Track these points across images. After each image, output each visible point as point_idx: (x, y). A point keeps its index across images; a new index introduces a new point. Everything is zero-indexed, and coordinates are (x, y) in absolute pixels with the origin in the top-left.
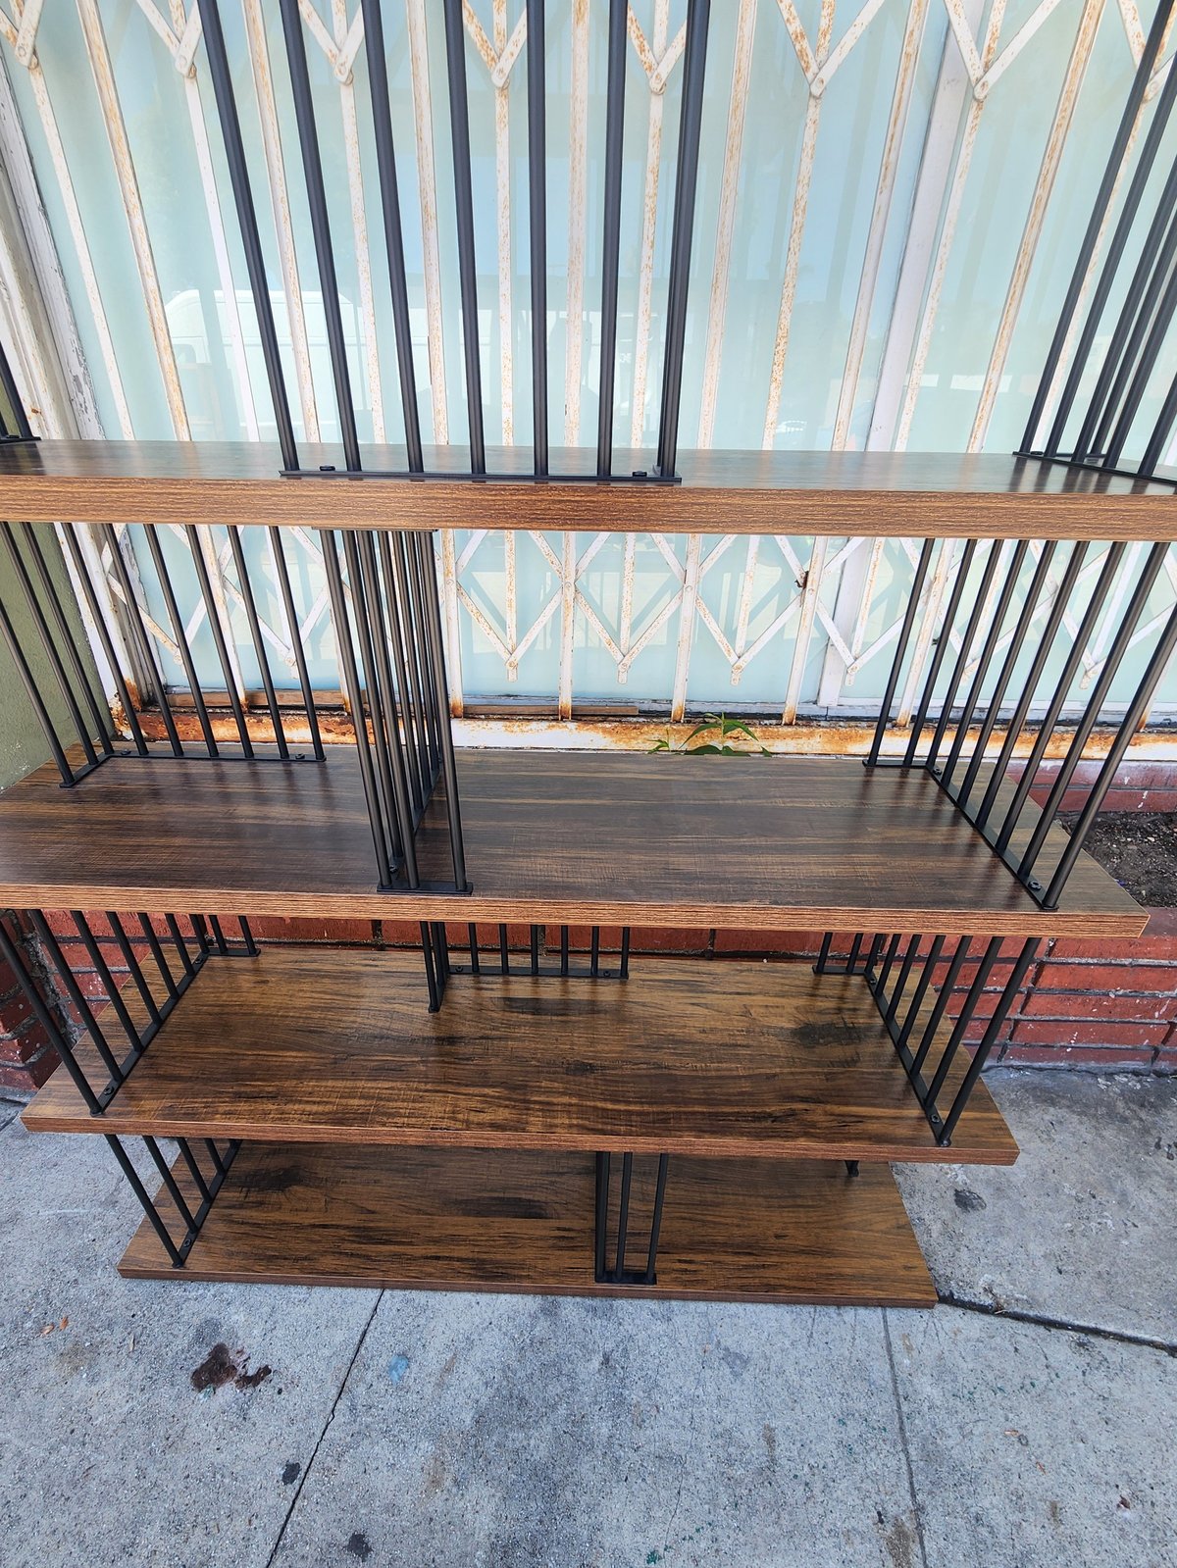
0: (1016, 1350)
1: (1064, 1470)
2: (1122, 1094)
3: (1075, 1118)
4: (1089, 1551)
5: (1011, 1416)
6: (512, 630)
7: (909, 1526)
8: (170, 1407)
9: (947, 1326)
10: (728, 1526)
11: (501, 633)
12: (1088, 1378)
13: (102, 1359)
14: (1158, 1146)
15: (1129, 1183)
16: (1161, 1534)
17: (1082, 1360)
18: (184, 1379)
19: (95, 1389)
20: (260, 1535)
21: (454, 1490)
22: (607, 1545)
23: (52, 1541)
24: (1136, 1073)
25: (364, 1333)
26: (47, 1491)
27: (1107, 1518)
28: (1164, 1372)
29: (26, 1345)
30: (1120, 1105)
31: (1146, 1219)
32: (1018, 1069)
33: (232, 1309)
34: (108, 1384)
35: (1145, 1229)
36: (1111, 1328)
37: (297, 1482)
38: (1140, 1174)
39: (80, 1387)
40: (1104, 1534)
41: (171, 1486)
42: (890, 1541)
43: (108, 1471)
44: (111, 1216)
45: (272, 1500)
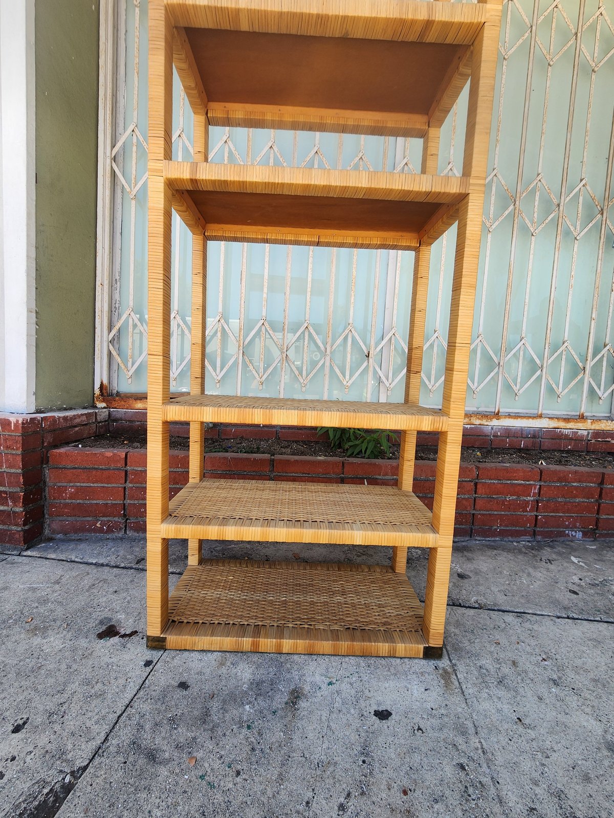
0: (490, 618)
1: (517, 651)
2: (524, 546)
3: (505, 553)
4: (532, 674)
5: (490, 636)
7: (450, 670)
8: (85, 645)
9: (459, 612)
10: (366, 673)
12: (523, 625)
13: (50, 631)
14: (541, 560)
15: (531, 570)
16: (561, 668)
17: (520, 620)
18: (93, 636)
19: (45, 641)
20: (132, 684)
21: (232, 666)
22: (308, 681)
23: (20, 690)
24: (528, 541)
26: (18, 674)
27: (537, 664)
28: (555, 622)
29: (10, 627)
30: (524, 550)
31: (539, 580)
32: (479, 540)
33: (118, 614)
34: (52, 639)
35: (538, 583)
36: (530, 611)
37: (151, 667)
38: (535, 568)
39: (37, 641)
40: (537, 669)
41: (85, 671)
42: (441, 675)
43: (52, 666)
44: (57, 587)
45: (138, 673)
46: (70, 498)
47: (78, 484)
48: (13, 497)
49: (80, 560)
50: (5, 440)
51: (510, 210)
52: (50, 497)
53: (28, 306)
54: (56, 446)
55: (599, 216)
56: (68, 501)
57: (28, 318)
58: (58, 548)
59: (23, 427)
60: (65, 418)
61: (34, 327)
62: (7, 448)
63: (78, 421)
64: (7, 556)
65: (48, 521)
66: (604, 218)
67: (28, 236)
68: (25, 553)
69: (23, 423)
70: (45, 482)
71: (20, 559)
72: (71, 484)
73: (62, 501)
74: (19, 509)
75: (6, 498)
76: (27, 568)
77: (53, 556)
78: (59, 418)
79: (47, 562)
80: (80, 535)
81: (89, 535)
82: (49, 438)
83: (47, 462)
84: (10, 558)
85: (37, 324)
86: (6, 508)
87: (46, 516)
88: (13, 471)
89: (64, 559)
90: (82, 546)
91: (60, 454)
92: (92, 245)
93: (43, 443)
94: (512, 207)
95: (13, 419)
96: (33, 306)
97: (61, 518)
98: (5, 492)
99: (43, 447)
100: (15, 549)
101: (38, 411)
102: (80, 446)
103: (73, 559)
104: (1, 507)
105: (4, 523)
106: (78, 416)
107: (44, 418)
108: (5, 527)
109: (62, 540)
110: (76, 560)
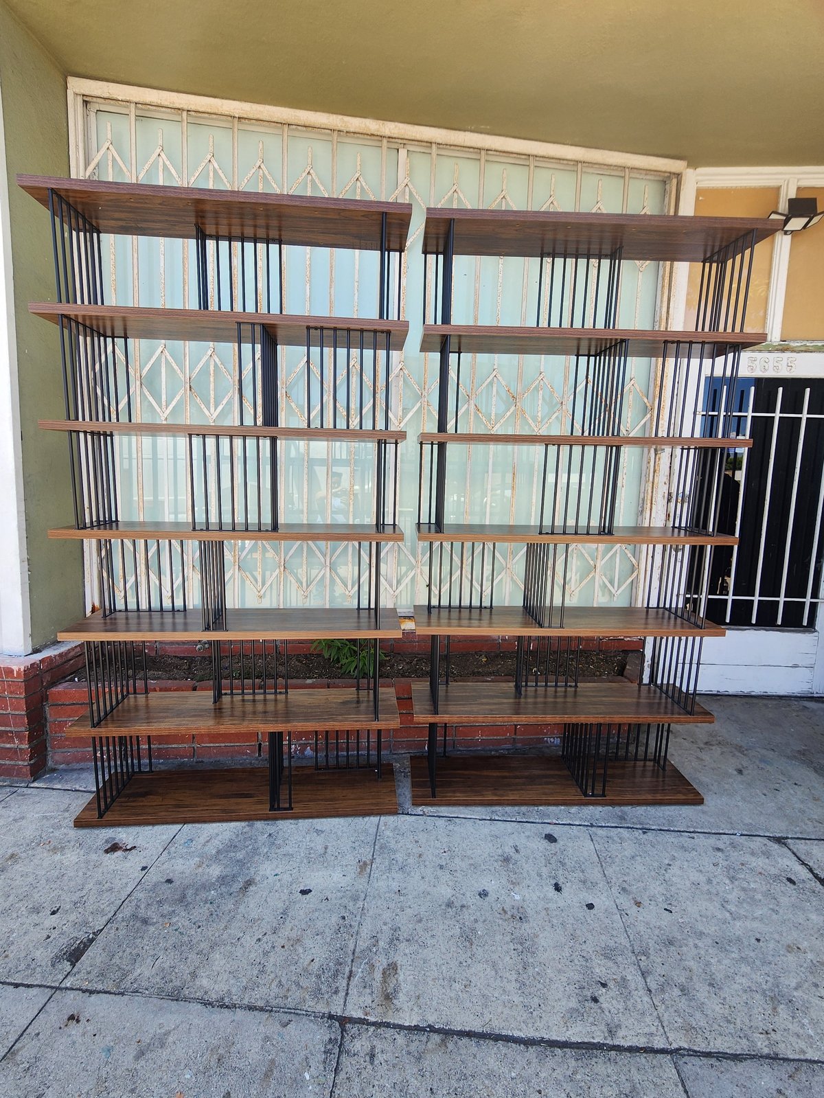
6: (260, 583)
7: (369, 862)
8: (96, 858)
10: (305, 867)
11: (254, 582)
18: (100, 853)
19: (64, 857)
21: (206, 867)
22: (260, 874)
25: (175, 836)
29: (33, 849)
33: (120, 834)
34: (69, 855)
37: (147, 870)
39: (57, 857)
42: (361, 865)
44: (67, 814)
45: (136, 875)
48: (19, 735)
49: (84, 789)
50: (9, 686)
51: (511, 412)
52: (51, 732)
53: (20, 557)
54: (53, 684)
57: (22, 567)
58: (63, 778)
59: (24, 674)
60: (61, 655)
61: (27, 574)
62: (11, 693)
63: (72, 654)
64: (16, 789)
65: (50, 754)
68: (32, 785)
69: (25, 671)
70: (46, 719)
71: (29, 791)
72: (71, 719)
73: (63, 735)
74: (25, 746)
75: (12, 737)
76: (37, 799)
77: (59, 786)
78: (55, 656)
79: (54, 792)
80: (82, 765)
81: (89, 764)
82: (47, 678)
83: (47, 700)
84: (20, 790)
85: (29, 571)
86: (12, 745)
87: (49, 749)
88: (17, 713)
89: (70, 788)
90: (85, 775)
91: (58, 692)
93: (42, 682)
94: (513, 408)
95: (15, 668)
96: (26, 556)
97: (63, 750)
98: (12, 732)
99: (43, 686)
100: (23, 781)
101: (35, 651)
102: (76, 679)
103: (77, 789)
104: (8, 746)
105: (11, 759)
106: (73, 649)
107: (42, 661)
108: (12, 763)
109: (65, 771)
110: (80, 789)
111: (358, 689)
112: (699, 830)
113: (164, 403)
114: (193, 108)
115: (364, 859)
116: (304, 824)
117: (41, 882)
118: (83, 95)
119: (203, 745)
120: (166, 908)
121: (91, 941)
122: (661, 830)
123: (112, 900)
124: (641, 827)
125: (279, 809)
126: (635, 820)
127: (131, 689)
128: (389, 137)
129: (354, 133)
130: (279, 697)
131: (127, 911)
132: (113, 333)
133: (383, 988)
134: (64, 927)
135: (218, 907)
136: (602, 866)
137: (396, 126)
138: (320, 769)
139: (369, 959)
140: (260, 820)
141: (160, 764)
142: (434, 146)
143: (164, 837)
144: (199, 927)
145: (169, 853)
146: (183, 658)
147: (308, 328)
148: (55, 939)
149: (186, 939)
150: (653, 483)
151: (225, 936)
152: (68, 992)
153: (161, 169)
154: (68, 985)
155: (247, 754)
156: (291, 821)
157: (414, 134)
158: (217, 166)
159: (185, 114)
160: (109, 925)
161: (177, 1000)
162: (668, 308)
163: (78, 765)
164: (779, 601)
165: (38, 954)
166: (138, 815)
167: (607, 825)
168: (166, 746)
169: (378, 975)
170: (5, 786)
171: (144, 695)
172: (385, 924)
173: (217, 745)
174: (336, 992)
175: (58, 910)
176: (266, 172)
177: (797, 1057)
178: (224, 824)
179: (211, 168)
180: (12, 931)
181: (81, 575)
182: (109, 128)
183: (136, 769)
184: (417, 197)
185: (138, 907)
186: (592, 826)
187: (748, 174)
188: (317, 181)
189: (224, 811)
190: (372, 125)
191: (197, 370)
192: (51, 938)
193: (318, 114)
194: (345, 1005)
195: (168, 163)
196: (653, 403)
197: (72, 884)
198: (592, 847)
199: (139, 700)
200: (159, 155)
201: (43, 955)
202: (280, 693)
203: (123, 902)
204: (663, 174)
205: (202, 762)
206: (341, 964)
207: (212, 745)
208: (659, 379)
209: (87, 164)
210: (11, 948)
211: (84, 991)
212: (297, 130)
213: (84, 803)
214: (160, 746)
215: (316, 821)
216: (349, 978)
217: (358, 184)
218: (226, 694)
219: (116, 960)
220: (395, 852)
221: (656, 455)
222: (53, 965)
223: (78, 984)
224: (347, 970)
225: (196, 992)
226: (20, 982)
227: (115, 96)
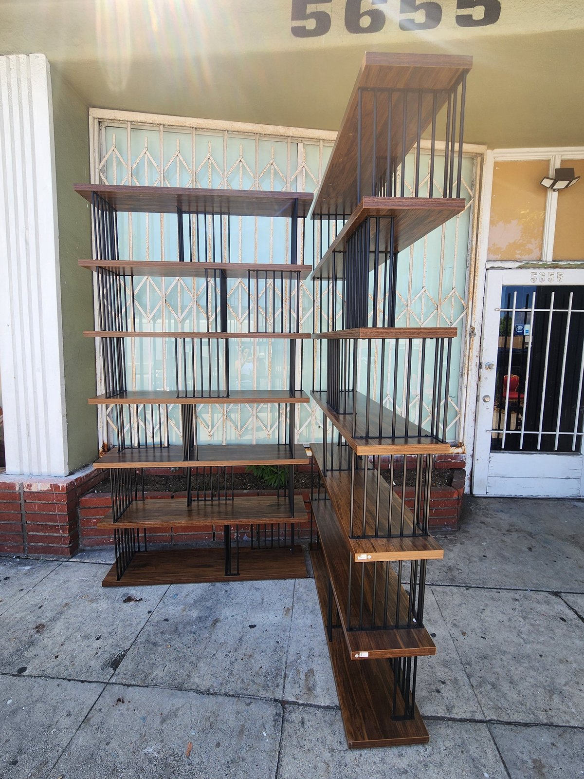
6: (210, 427)
8: (118, 606)
10: (250, 611)
11: (207, 428)
18: (121, 602)
19: (98, 605)
20: (143, 620)
21: (188, 611)
22: (223, 615)
25: (166, 592)
29: (78, 600)
34: (101, 604)
37: (151, 613)
39: (94, 605)
43: (104, 616)
44: (96, 579)
45: (145, 616)
46: (93, 526)
47: (98, 517)
48: (63, 528)
49: (104, 562)
50: (57, 496)
52: (82, 526)
53: (62, 414)
54: (83, 494)
55: (436, 311)
56: (92, 527)
57: (63, 420)
58: (89, 556)
59: (66, 489)
60: (86, 476)
61: (66, 424)
62: (58, 501)
63: (93, 475)
64: (61, 562)
65: (81, 540)
66: (439, 313)
67: (61, 373)
68: (71, 560)
69: (67, 486)
70: (78, 517)
71: (70, 564)
72: (94, 517)
73: (89, 527)
74: (67, 535)
75: (58, 529)
76: (76, 569)
77: (88, 561)
78: (83, 476)
79: (86, 565)
80: (101, 547)
81: (106, 546)
82: (79, 491)
83: (79, 505)
84: (64, 563)
85: (67, 422)
86: (58, 535)
87: (80, 537)
88: (61, 513)
89: (95, 562)
90: (103, 554)
91: (85, 499)
92: (94, 355)
93: (76, 494)
95: (61, 485)
96: (65, 413)
97: (89, 538)
98: (58, 526)
99: (76, 496)
100: (65, 558)
101: (71, 474)
102: (96, 491)
103: (100, 562)
104: (56, 535)
105: (58, 543)
106: (93, 472)
107: (76, 480)
108: (58, 546)
109: (91, 551)
110: (102, 562)
111: (278, 497)
112: (503, 588)
113: (148, 311)
114: (167, 123)
115: (287, 606)
116: (247, 584)
117: (87, 620)
118: (99, 118)
119: (178, 534)
120: (167, 636)
121: (124, 656)
122: (478, 587)
123: (133, 631)
124: (465, 585)
125: (231, 574)
126: (461, 581)
127: (134, 499)
128: (292, 137)
129: (269, 135)
130: (228, 502)
131: (143, 638)
132: (124, 273)
133: (306, 684)
134: (106, 648)
135: (199, 635)
136: (440, 610)
137: (296, 130)
138: (255, 549)
139: (296, 667)
140: (219, 581)
141: (151, 547)
142: (321, 141)
143: (160, 593)
144: (189, 647)
145: (164, 602)
146: (161, 477)
147: (249, 271)
148: (101, 654)
149: (181, 654)
150: (469, 357)
151: (205, 653)
152: (115, 685)
153: (146, 162)
154: (114, 681)
155: (206, 539)
156: (239, 582)
157: (308, 135)
158: (182, 159)
159: (162, 126)
160: (133, 646)
161: (181, 690)
162: (477, 241)
163: (98, 547)
164: (555, 434)
165: (92, 663)
166: (142, 579)
167: (442, 584)
168: (154, 534)
169: (302, 677)
170: (54, 561)
171: (142, 502)
172: (304, 646)
173: (187, 533)
174: (278, 686)
175: (100, 637)
176: (213, 162)
177: (564, 725)
178: (196, 584)
179: (178, 159)
180: (74, 650)
181: (96, 423)
182: (114, 138)
183: (137, 550)
184: (310, 174)
185: (149, 635)
186: (433, 585)
187: (528, 152)
188: (246, 166)
189: (196, 576)
190: (281, 130)
191: (170, 290)
192: (99, 654)
193: (247, 124)
194: (283, 694)
195: (151, 158)
196: (468, 304)
197: (106, 621)
198: (434, 599)
199: (138, 505)
200: (145, 153)
201: (96, 664)
202: (229, 499)
203: (140, 632)
204: (471, 154)
205: (177, 544)
206: (279, 670)
207: (183, 533)
208: (471, 288)
209: (100, 161)
210: (75, 660)
211: (124, 685)
212: (232, 134)
213: (106, 571)
214: (151, 535)
215: (254, 582)
216: (285, 678)
217: (272, 167)
218: (194, 500)
219: (140, 667)
220: (307, 601)
221: (470, 338)
222: (103, 670)
223: (120, 681)
224: (283, 673)
225: (192, 686)
226: (84, 679)
227: (118, 118)
